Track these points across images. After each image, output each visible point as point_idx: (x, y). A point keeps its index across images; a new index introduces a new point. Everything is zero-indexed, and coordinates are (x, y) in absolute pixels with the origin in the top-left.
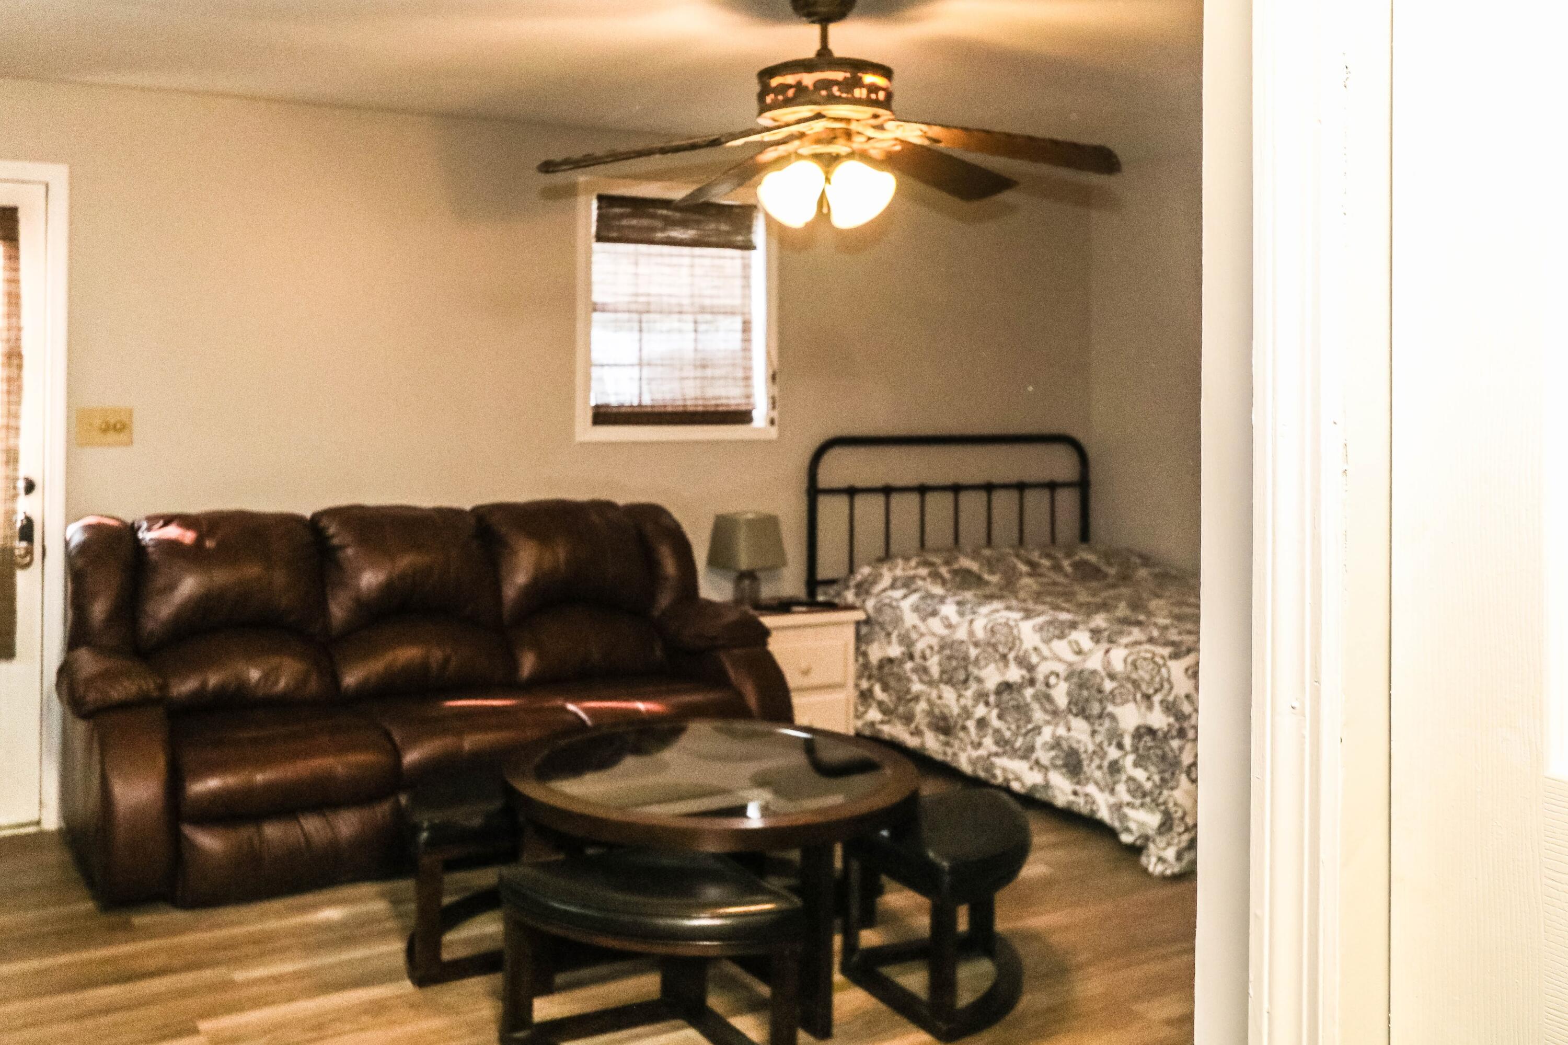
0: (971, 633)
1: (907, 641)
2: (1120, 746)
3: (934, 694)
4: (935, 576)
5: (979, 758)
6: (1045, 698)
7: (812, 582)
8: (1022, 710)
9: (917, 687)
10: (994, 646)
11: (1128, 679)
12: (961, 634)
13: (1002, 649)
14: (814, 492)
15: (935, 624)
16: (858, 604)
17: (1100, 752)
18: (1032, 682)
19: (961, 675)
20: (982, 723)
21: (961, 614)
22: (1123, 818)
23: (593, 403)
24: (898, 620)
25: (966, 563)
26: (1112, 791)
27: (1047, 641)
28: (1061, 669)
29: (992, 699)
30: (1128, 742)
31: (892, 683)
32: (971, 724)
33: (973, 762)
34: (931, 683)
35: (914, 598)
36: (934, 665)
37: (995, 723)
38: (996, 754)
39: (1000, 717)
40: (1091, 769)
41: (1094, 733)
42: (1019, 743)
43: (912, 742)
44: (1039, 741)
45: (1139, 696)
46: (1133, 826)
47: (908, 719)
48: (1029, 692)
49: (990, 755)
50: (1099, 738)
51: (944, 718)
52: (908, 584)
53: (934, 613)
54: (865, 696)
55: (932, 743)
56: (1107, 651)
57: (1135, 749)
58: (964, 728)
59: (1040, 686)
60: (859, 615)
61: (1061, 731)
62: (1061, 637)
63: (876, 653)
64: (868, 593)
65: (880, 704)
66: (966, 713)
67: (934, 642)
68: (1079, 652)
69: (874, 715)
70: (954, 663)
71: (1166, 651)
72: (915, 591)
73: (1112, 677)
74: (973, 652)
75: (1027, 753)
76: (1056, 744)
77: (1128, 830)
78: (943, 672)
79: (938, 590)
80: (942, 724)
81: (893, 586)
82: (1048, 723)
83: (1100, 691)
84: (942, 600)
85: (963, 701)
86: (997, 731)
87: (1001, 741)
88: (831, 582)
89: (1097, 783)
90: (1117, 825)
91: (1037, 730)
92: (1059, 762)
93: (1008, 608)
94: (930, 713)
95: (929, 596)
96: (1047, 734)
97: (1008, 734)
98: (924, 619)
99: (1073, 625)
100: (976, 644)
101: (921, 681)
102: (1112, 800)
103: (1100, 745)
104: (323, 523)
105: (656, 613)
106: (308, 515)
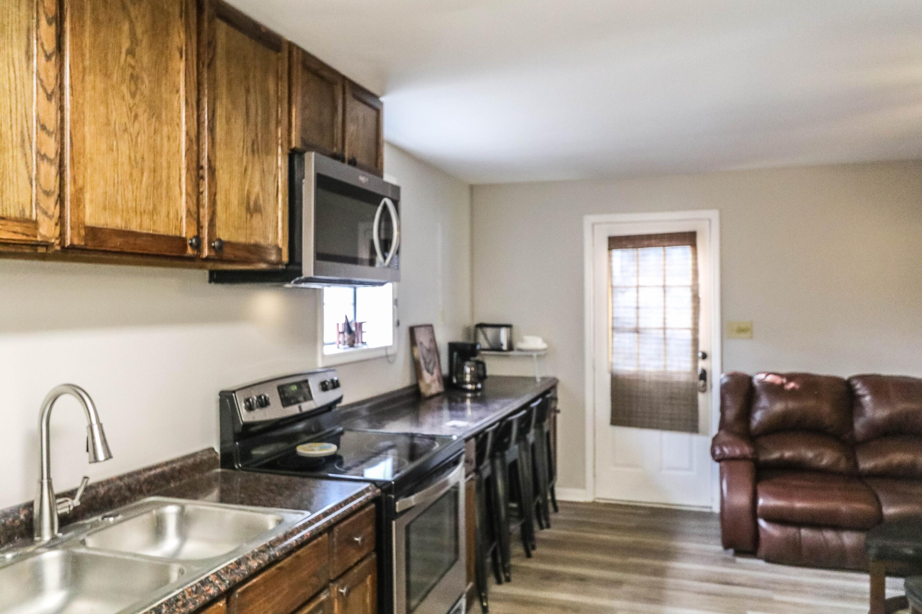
104: (854, 382)
106: (846, 377)
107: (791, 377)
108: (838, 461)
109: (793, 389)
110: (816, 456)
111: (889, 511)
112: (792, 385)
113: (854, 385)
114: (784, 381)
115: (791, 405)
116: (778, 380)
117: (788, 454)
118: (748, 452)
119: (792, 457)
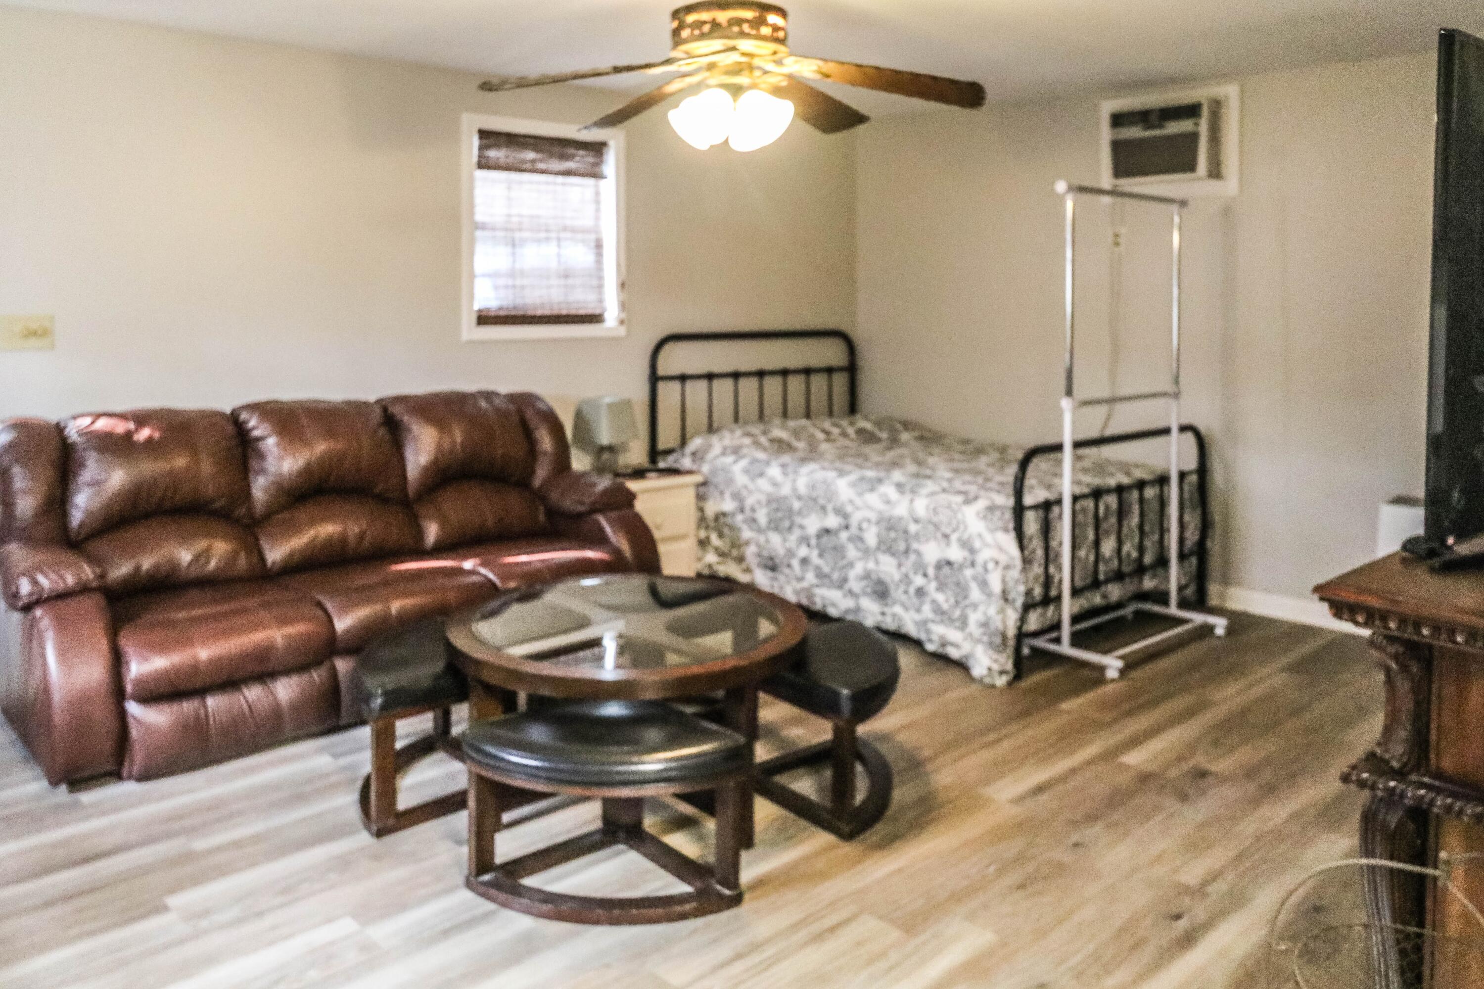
0: (795, 490)
1: (737, 497)
2: (925, 575)
3: (762, 539)
4: (757, 444)
5: (803, 590)
6: (858, 539)
7: (654, 454)
8: (839, 550)
9: (747, 534)
10: (815, 500)
11: (930, 522)
12: (786, 490)
13: (822, 501)
14: (654, 379)
15: (762, 483)
16: (694, 467)
17: (906, 580)
18: (847, 527)
19: (787, 524)
20: (805, 561)
21: (785, 474)
22: (928, 632)
23: (476, 307)
24: (730, 481)
25: (778, 433)
26: (918, 610)
27: (860, 494)
28: (873, 516)
29: (813, 542)
30: (931, 571)
31: (726, 531)
32: (795, 563)
33: (797, 592)
34: (760, 531)
35: (743, 463)
36: (762, 517)
37: (815, 559)
38: (817, 586)
39: (821, 555)
40: (897, 593)
41: (900, 565)
42: (836, 576)
43: (743, 578)
44: (852, 574)
45: (939, 535)
46: (935, 637)
47: (741, 559)
48: (844, 535)
49: (812, 586)
50: (904, 570)
51: (772, 559)
52: (736, 451)
53: (761, 475)
54: (703, 543)
55: (762, 579)
56: (912, 501)
57: (937, 578)
58: (789, 566)
59: (854, 530)
60: (698, 479)
61: (871, 565)
62: (872, 490)
63: (711, 508)
64: (703, 460)
65: (716, 549)
66: (790, 553)
67: (763, 498)
68: (888, 502)
69: (711, 558)
70: (780, 515)
71: (959, 499)
72: (743, 457)
73: (916, 521)
74: (796, 505)
75: (841, 583)
76: (867, 576)
77: (930, 640)
78: (770, 521)
79: (761, 455)
80: (770, 563)
81: (724, 454)
82: (860, 559)
83: (906, 532)
84: (768, 463)
85: (788, 545)
86: (818, 568)
87: (820, 575)
88: (669, 452)
89: (903, 605)
90: (923, 637)
91: (851, 565)
92: (869, 590)
93: (824, 468)
94: (759, 555)
95: (754, 461)
96: (859, 568)
97: (826, 569)
98: (753, 479)
99: (880, 481)
100: (799, 498)
101: (751, 529)
102: (917, 617)
103: (906, 576)
104: (244, 416)
105: (537, 482)
106: (228, 410)
107: (141, 419)
108: (235, 555)
109: (150, 440)
110: (196, 558)
111: (343, 624)
112: (144, 434)
113: (246, 422)
114: (131, 426)
115: (149, 468)
116: (120, 427)
117: (147, 563)
118: (91, 576)
119: (156, 567)
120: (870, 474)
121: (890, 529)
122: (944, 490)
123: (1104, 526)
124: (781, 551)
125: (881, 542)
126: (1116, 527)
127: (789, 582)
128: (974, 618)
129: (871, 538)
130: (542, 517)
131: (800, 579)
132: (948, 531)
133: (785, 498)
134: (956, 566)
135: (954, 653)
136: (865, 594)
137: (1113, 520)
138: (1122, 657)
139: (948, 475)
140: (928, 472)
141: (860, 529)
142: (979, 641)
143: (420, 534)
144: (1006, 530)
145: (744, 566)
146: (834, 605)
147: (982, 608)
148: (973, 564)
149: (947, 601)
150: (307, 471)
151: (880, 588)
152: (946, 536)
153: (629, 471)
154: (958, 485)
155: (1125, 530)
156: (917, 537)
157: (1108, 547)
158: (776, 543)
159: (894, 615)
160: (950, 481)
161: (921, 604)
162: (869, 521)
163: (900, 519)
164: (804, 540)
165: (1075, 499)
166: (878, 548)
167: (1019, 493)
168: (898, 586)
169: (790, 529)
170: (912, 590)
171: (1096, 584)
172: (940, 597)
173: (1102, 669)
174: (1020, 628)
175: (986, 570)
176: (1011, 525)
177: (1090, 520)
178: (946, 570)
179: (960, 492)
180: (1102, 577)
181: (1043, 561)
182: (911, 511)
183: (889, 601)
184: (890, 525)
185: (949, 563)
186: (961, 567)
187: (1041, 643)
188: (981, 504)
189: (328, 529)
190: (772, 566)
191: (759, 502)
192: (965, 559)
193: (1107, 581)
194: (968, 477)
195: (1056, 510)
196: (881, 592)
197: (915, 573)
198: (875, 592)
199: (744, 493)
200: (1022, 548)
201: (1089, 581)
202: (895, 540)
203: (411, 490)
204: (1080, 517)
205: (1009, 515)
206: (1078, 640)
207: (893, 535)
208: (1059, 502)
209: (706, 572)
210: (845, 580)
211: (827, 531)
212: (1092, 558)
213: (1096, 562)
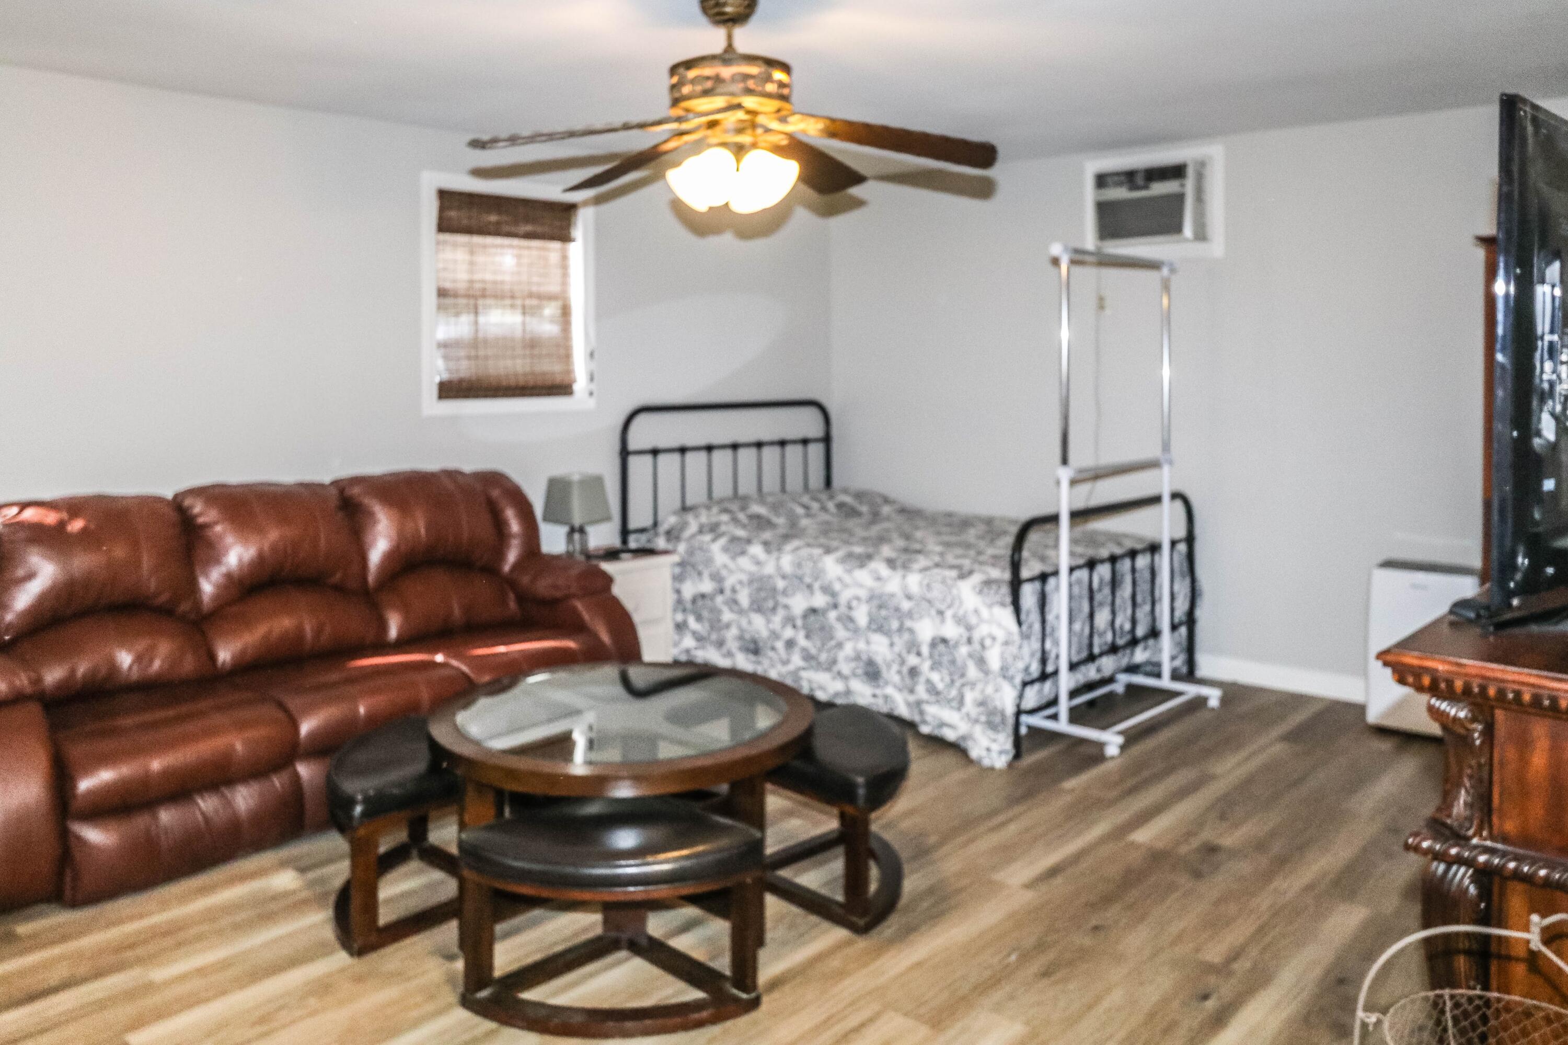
0: (778, 568)
1: (717, 578)
2: (919, 654)
3: (743, 621)
4: (735, 520)
5: (789, 671)
6: (848, 620)
7: (626, 532)
8: (826, 632)
9: (727, 616)
10: (800, 578)
11: (924, 598)
12: (769, 569)
13: (808, 580)
14: (625, 453)
15: (744, 562)
16: (670, 547)
17: (899, 660)
18: (835, 606)
19: (770, 604)
20: (790, 644)
21: (768, 553)
22: (922, 713)
23: (437, 379)
24: (709, 561)
26: (912, 691)
27: (849, 571)
28: (863, 594)
29: (799, 622)
30: (925, 650)
31: (705, 614)
32: (780, 645)
33: (782, 674)
34: (741, 612)
35: (722, 541)
36: (744, 598)
37: (802, 641)
38: (804, 669)
39: (808, 637)
40: (890, 675)
41: (892, 645)
42: (823, 657)
43: (723, 662)
44: (841, 655)
45: (933, 612)
46: (930, 719)
47: (720, 644)
48: (832, 615)
49: (799, 669)
50: (897, 649)
51: (755, 642)
52: (714, 529)
53: (743, 553)
54: (680, 627)
55: (744, 662)
56: (904, 577)
57: (931, 656)
58: (773, 649)
59: (843, 609)
60: (675, 558)
61: (862, 645)
62: (862, 566)
63: (689, 590)
64: (678, 539)
65: (694, 633)
66: (775, 635)
67: (745, 578)
68: (879, 579)
69: (689, 642)
70: (763, 594)
71: (954, 573)
72: (723, 534)
73: (909, 597)
74: (781, 584)
75: (830, 666)
76: (857, 657)
77: (924, 722)
78: (753, 602)
79: (741, 533)
80: (752, 646)
81: (701, 532)
82: (849, 640)
83: (897, 609)
84: (749, 541)
85: (771, 626)
86: (804, 650)
87: (808, 657)
88: (642, 531)
89: (895, 686)
90: (917, 718)
91: (840, 645)
92: (860, 671)
93: (808, 545)
94: (741, 638)
95: (734, 539)
96: (848, 649)
97: (813, 651)
98: (733, 558)
99: (870, 557)
100: (784, 577)
101: (732, 610)
102: (912, 698)
103: (899, 654)
104: (187, 502)
105: (507, 568)
106: (169, 494)
107: (74, 507)
108: (180, 656)
109: (84, 530)
110: (137, 661)
111: (309, 725)
112: (78, 524)
113: (191, 507)
114: (65, 515)
116: (51, 518)
117: (82, 668)
118: (26, 682)
119: (93, 672)
120: (858, 550)
121: (880, 607)
122: (937, 565)
123: (1098, 597)
124: (765, 633)
125: (871, 621)
126: (1109, 598)
127: (773, 666)
128: (970, 697)
129: (861, 616)
130: (512, 605)
131: (786, 662)
132: (942, 607)
133: (770, 577)
134: (951, 643)
135: (950, 735)
136: (854, 675)
137: (1107, 591)
138: (1120, 733)
139: (938, 549)
140: (917, 546)
141: (850, 608)
142: (976, 721)
143: (383, 626)
144: (1003, 605)
145: (724, 650)
146: (822, 688)
147: (979, 686)
148: (969, 641)
149: (942, 680)
150: (260, 561)
151: (870, 669)
152: (941, 613)
153: (601, 552)
154: (950, 559)
155: (1118, 601)
156: (910, 615)
157: (1102, 618)
158: (759, 625)
159: (886, 698)
160: (942, 554)
161: (915, 684)
162: (858, 599)
163: (892, 595)
164: (790, 620)
165: (1072, 570)
166: (869, 628)
167: (1016, 566)
168: (889, 666)
169: (774, 609)
170: (905, 670)
171: (1091, 658)
172: (935, 677)
173: (1101, 745)
174: (1018, 706)
175: (983, 646)
176: (1008, 599)
177: (1085, 592)
178: (941, 648)
179: (952, 567)
180: (1096, 650)
181: (1039, 636)
182: (905, 588)
183: (881, 683)
184: (879, 602)
185: (944, 641)
186: (956, 645)
187: (1037, 721)
188: (977, 578)
189: (283, 624)
190: (754, 648)
191: (741, 582)
192: (961, 636)
193: (1101, 654)
194: (959, 551)
195: (1052, 581)
196: (872, 673)
197: (909, 652)
198: (867, 674)
199: (724, 573)
200: (1020, 623)
201: (1084, 654)
202: (886, 619)
203: (371, 578)
204: (1076, 590)
205: (1005, 590)
206: (1076, 716)
207: (884, 613)
208: (1056, 573)
209: (683, 658)
210: (834, 662)
211: (814, 611)
212: (1087, 631)
213: (1091, 636)
